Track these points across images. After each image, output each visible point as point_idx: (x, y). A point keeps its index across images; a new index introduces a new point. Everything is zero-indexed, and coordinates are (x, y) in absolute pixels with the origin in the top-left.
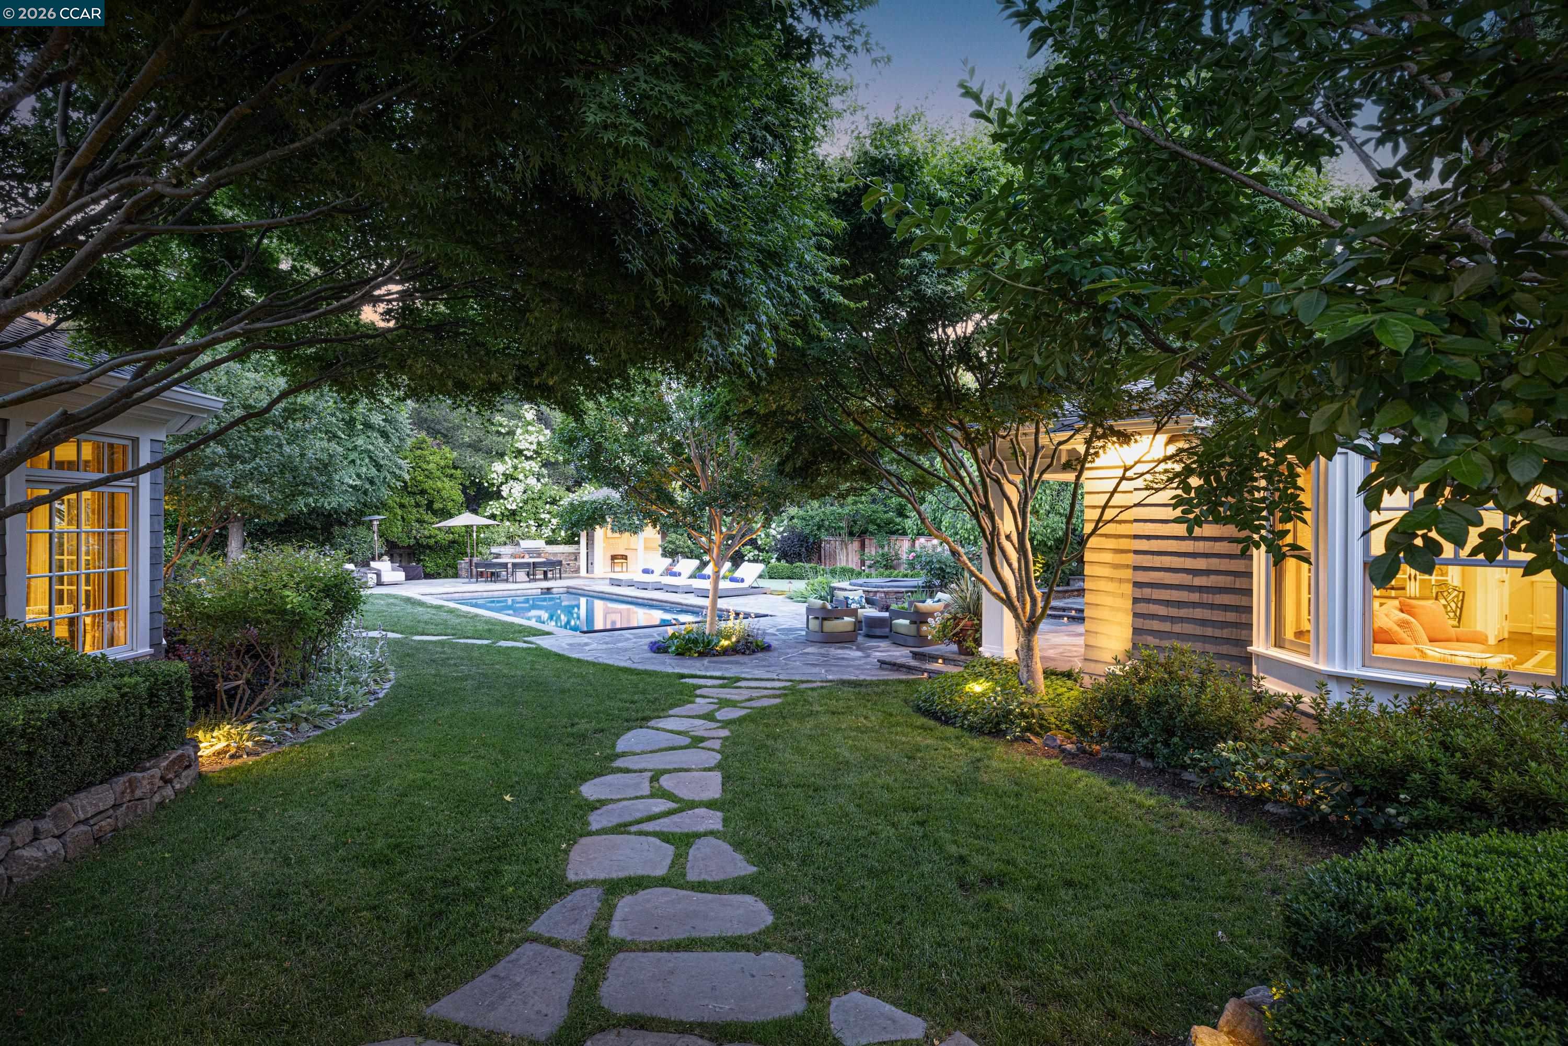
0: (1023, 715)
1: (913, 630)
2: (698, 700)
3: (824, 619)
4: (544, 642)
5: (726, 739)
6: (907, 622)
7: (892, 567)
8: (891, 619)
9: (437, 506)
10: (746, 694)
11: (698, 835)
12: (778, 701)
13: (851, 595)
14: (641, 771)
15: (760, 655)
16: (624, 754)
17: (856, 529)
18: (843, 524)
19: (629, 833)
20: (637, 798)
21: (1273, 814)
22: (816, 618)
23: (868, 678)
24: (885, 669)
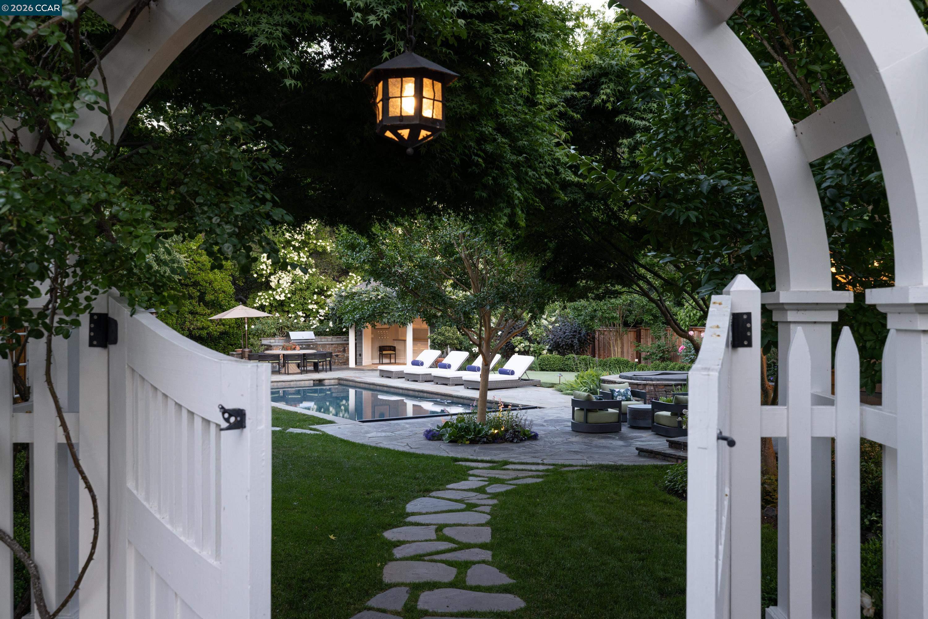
2: (471, 478)
3: (589, 411)
4: (328, 429)
5: (494, 506)
6: (668, 414)
7: (671, 360)
8: (653, 410)
10: (513, 474)
11: (474, 563)
12: (540, 480)
13: (617, 388)
14: (428, 525)
15: (527, 443)
16: (413, 514)
17: (630, 320)
18: (616, 315)
19: (424, 560)
20: (427, 541)
22: (582, 409)
23: (625, 463)
24: (644, 457)
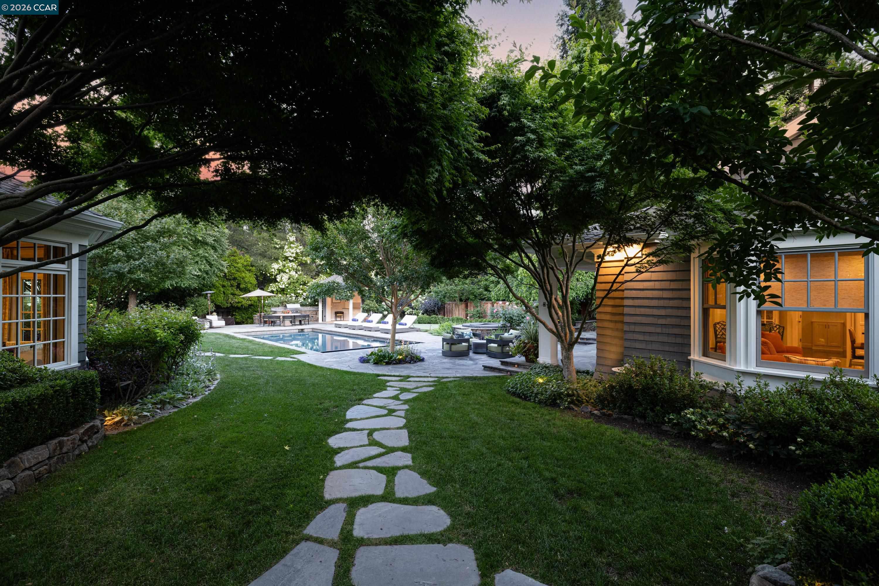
0: (568, 395)
1: (499, 350)
2: (388, 388)
3: (452, 344)
4: (301, 357)
5: (407, 410)
6: (496, 345)
7: (482, 317)
8: (486, 344)
9: (242, 286)
10: (414, 385)
11: (399, 468)
12: (432, 388)
13: (465, 332)
14: (362, 430)
15: (419, 363)
16: (351, 420)
17: (463, 298)
18: (457, 295)
19: (358, 468)
20: (361, 446)
21: (717, 449)
22: (448, 344)
23: (479, 375)
24: (487, 370)
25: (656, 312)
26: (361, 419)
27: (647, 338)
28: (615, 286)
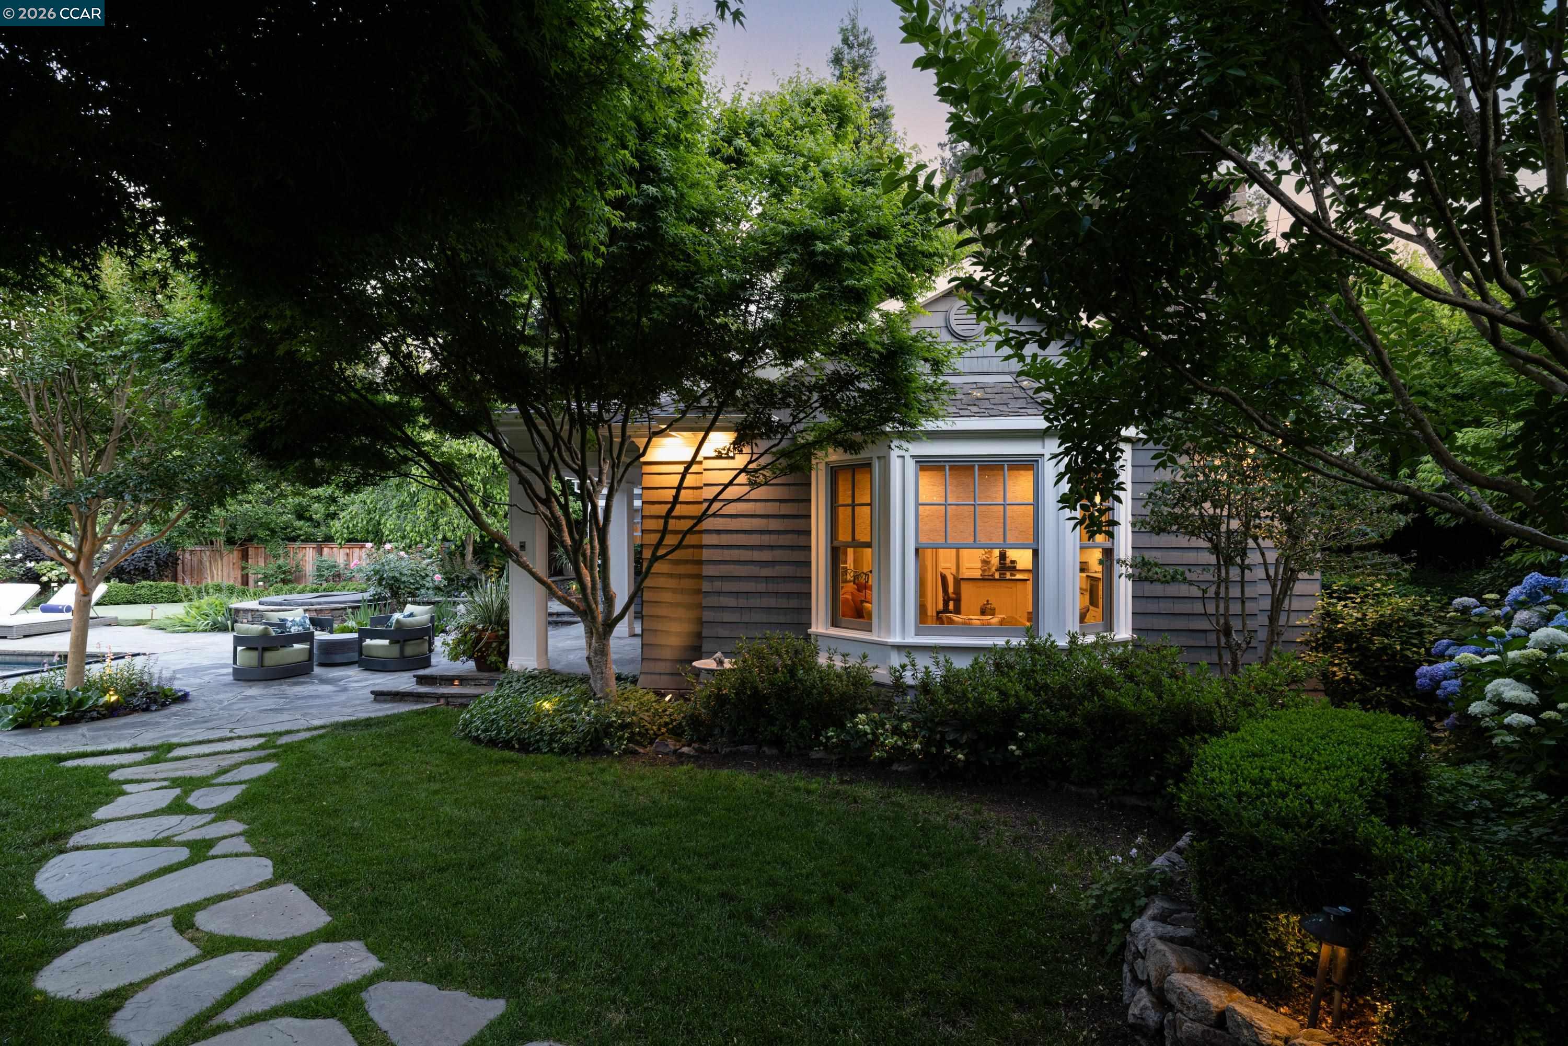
0: (624, 726)
1: (395, 651)
2: (127, 788)
3: (265, 649)
5: (248, 834)
6: (386, 642)
8: (361, 640)
10: (206, 765)
11: (359, 987)
12: (271, 766)
13: (288, 616)
14: (141, 921)
15: (175, 708)
16: (75, 903)
17: (237, 536)
20: (181, 966)
21: (902, 773)
22: (249, 649)
23: (373, 715)
24: (385, 701)
25: (757, 555)
26: (110, 892)
27: (742, 602)
28: (716, 506)
